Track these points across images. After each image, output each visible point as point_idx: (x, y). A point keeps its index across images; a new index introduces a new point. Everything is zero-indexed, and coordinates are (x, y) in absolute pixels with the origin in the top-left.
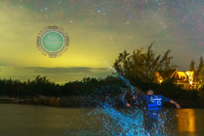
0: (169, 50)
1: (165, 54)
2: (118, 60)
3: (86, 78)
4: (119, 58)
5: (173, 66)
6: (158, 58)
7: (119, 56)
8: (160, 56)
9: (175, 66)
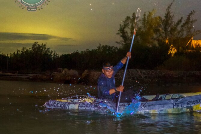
0: (194, 11)
1: (188, 16)
2: (123, 25)
3: (102, 46)
4: (124, 22)
5: (196, 31)
6: (180, 21)
7: (124, 21)
8: (182, 18)
9: (198, 31)
